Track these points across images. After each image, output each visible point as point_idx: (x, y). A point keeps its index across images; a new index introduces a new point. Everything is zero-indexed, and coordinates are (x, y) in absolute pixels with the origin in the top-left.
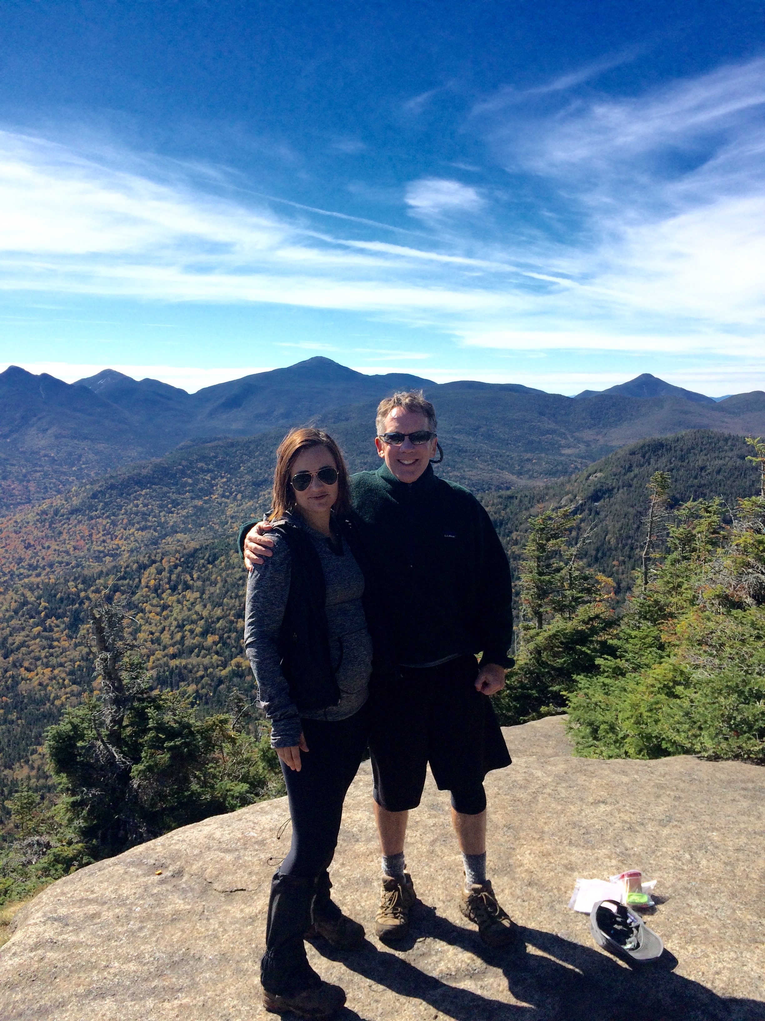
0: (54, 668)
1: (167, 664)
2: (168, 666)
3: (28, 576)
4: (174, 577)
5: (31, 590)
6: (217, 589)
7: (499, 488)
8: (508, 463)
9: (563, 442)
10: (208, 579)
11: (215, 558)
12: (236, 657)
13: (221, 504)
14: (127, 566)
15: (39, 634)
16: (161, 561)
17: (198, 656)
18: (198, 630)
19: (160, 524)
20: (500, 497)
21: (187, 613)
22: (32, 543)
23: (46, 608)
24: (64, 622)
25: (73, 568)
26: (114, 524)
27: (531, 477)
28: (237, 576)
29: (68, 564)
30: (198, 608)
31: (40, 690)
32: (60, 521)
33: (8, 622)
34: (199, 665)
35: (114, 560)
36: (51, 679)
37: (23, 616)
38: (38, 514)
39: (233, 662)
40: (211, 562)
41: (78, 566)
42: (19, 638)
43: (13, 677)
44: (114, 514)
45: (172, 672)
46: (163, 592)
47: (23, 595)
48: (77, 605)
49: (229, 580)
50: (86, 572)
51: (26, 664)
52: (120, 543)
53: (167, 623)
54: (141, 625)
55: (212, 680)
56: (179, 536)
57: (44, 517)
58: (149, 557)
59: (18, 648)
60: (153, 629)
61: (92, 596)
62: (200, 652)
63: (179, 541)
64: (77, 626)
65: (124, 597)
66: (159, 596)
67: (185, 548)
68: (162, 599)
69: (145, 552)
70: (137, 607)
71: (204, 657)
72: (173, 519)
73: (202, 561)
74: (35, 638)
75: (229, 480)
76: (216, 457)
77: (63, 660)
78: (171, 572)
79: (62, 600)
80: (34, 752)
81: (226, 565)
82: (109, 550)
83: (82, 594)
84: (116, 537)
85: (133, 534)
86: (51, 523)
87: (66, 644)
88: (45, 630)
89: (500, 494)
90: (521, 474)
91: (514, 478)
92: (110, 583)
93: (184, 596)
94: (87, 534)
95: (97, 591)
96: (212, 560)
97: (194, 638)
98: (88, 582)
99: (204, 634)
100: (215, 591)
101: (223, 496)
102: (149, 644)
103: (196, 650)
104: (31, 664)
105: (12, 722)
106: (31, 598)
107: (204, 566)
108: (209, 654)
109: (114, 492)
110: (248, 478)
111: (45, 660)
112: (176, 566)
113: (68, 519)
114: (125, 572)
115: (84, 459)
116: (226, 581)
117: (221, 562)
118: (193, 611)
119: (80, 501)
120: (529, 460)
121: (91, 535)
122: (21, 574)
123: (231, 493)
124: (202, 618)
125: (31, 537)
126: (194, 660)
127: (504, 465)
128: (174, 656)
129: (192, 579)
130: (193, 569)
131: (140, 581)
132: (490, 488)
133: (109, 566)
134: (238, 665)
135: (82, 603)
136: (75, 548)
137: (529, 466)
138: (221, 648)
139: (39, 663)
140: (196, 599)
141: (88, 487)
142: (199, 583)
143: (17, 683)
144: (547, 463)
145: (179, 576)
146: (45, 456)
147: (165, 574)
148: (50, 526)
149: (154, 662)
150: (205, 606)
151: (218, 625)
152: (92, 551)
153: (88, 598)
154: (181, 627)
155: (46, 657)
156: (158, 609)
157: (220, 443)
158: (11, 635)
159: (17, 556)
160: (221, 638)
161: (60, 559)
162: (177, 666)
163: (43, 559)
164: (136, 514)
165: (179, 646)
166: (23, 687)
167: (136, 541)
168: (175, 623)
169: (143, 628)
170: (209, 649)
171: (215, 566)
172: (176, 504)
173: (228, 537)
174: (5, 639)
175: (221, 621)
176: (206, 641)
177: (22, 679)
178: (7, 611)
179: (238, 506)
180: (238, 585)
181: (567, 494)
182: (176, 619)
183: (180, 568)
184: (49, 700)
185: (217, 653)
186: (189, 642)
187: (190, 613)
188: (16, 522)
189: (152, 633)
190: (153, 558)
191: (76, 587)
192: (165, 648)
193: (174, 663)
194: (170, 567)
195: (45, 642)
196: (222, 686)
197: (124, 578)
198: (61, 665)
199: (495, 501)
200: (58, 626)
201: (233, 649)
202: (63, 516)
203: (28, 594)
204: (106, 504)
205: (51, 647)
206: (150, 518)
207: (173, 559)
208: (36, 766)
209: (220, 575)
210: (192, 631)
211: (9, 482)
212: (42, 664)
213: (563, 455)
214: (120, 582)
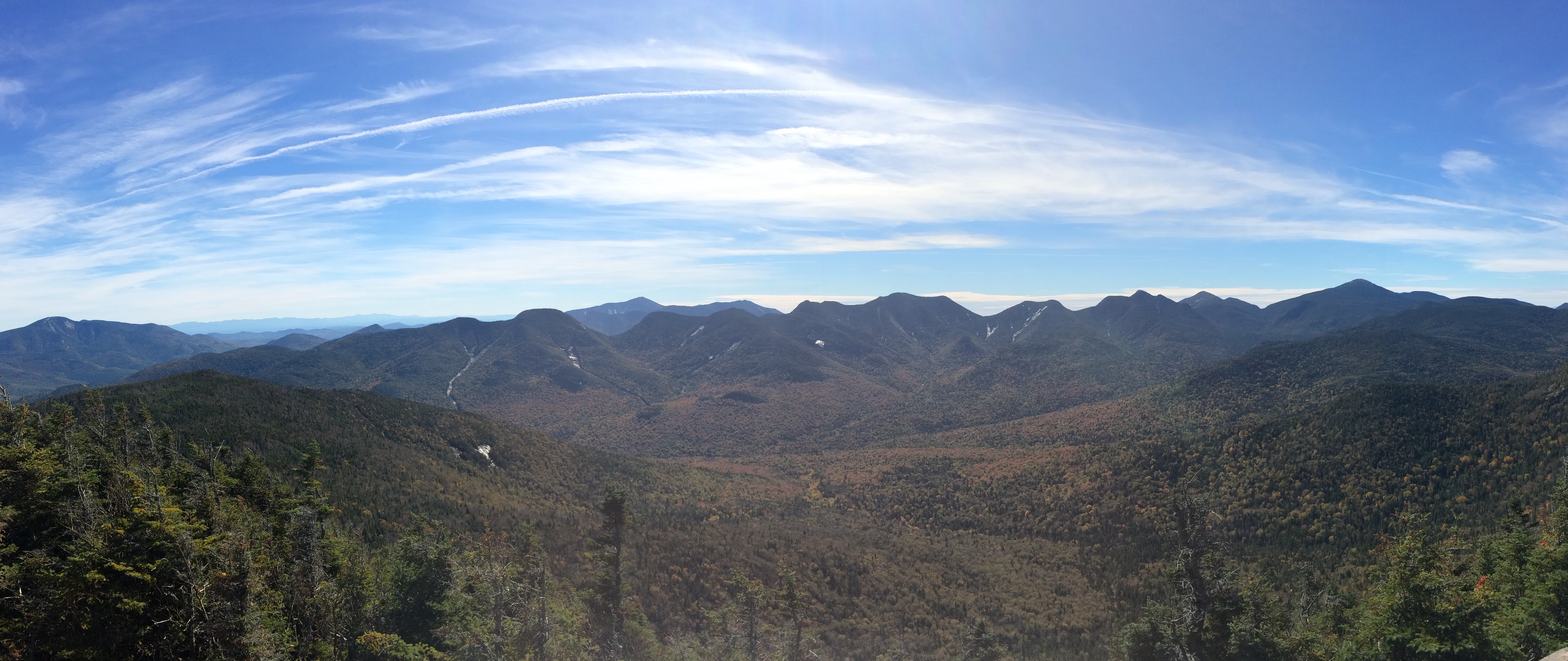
0: (1158, 507)
1: (1241, 512)
2: (1242, 513)
3: (1143, 439)
4: (1247, 446)
5: (1145, 449)
6: (1280, 456)
7: (1499, 379)
8: (1505, 359)
9: (1548, 343)
10: (1273, 449)
11: (1279, 433)
12: (1294, 509)
13: (1283, 391)
14: (1213, 436)
15: (1149, 481)
16: (1238, 433)
17: (1265, 507)
18: (1265, 487)
19: (1237, 405)
20: (1500, 385)
21: (1256, 473)
22: (1147, 415)
23: (1154, 463)
24: (1166, 474)
25: (1174, 435)
26: (1204, 404)
27: (1524, 370)
28: (1295, 447)
29: (1171, 432)
30: (1265, 470)
31: (1148, 523)
32: (1167, 401)
33: (1128, 471)
34: (1265, 514)
35: (1204, 431)
36: (1156, 515)
37: (1138, 467)
38: (1151, 395)
39: (1292, 513)
40: (1276, 436)
41: (1178, 433)
42: (1135, 483)
43: (1130, 510)
44: (1204, 398)
45: (1245, 518)
46: (1240, 456)
47: (1139, 452)
48: (1176, 463)
49: (1289, 449)
50: (1184, 439)
51: (1139, 502)
52: (1208, 418)
53: (1242, 481)
54: (1222, 481)
55: (1276, 527)
56: (1251, 415)
57: (1156, 397)
58: (1229, 430)
59: (1135, 490)
60: (1232, 484)
61: (1187, 456)
62: (1266, 504)
63: (1251, 418)
64: (1176, 478)
65: (1210, 459)
66: (1236, 460)
67: (1255, 424)
68: (1238, 462)
69: (1226, 426)
70: (1219, 467)
71: (1269, 508)
72: (1247, 402)
73: (1269, 434)
74: (1146, 484)
75: (1290, 373)
76: (1280, 356)
77: (1166, 502)
78: (1245, 442)
79: (1165, 458)
80: (1143, 567)
81: (1286, 438)
82: (1200, 424)
83: (1181, 455)
84: (1206, 414)
85: (1218, 412)
86: (1161, 401)
87: (1168, 490)
88: (1153, 479)
89: (1500, 383)
90: (1516, 368)
91: (1511, 371)
92: (1200, 448)
93: (1255, 461)
94: (1185, 410)
95: (1191, 453)
96: (1276, 434)
97: (1262, 493)
98: (1184, 446)
99: (1270, 491)
100: (1278, 458)
101: (1285, 385)
102: (1228, 496)
103: (1264, 503)
104: (1143, 502)
105: (1128, 543)
106: (1144, 454)
107: (1270, 438)
108: (1273, 506)
109: (1205, 381)
110: (1304, 372)
111: (1152, 501)
112: (1249, 438)
113: (1172, 399)
114: (1212, 440)
115: (1185, 356)
116: (1287, 450)
117: (1283, 435)
118: (1261, 473)
119: (1181, 386)
120: (1522, 357)
121: (1187, 412)
122: (1139, 437)
123: (1291, 383)
124: (1268, 478)
125: (1146, 411)
126: (1261, 510)
127: (1503, 361)
128: (1246, 506)
129: (1261, 448)
130: (1262, 440)
131: (1222, 448)
132: (1492, 379)
133: (1200, 435)
134: (1296, 516)
135: (1180, 461)
136: (1176, 421)
137: (1522, 361)
138: (1282, 502)
139: (1148, 502)
140: (1263, 463)
141: (1187, 376)
142: (1266, 451)
143: (1133, 516)
144: (1536, 359)
145: (1251, 445)
146: (1157, 353)
147: (1241, 443)
148: (1160, 404)
149: (1231, 510)
150: (1270, 469)
151: (1280, 484)
152: (1188, 424)
153: (1184, 458)
154: (1252, 484)
155: (1153, 498)
156: (1235, 470)
157: (1283, 345)
158: (1130, 480)
159: (1136, 424)
160: (1283, 494)
161: (1165, 428)
162: (1249, 514)
163: (1154, 427)
164: (1220, 397)
165: (1251, 499)
166: (1136, 518)
167: (1220, 418)
168: (1247, 481)
169: (1224, 483)
170: (1273, 502)
171: (1278, 439)
172: (1249, 391)
173: (1288, 416)
174: (1126, 483)
175: (1282, 481)
176: (1271, 496)
177: (1136, 513)
178: (1128, 463)
179: (1295, 393)
180: (1296, 454)
181: (1552, 383)
182: (1248, 478)
183: (1251, 439)
184: (1154, 530)
185: (1279, 506)
186: (1258, 496)
187: (1259, 474)
188: (1137, 400)
189: (1230, 488)
190: (1232, 431)
191: (1176, 449)
192: (1240, 499)
193: (1246, 511)
194: (1244, 438)
195: (1153, 488)
196: (1283, 532)
197: (1210, 445)
198: (1164, 506)
199: (1497, 389)
200: (1162, 477)
201: (1292, 503)
202: (1168, 396)
203: (1143, 452)
204: (1199, 389)
205: (1157, 491)
206: (1230, 401)
207: (1246, 432)
208: (1143, 578)
209: (1282, 446)
210: (1260, 488)
211: (1133, 372)
212: (1151, 503)
213: (1549, 353)
214: (1208, 448)
